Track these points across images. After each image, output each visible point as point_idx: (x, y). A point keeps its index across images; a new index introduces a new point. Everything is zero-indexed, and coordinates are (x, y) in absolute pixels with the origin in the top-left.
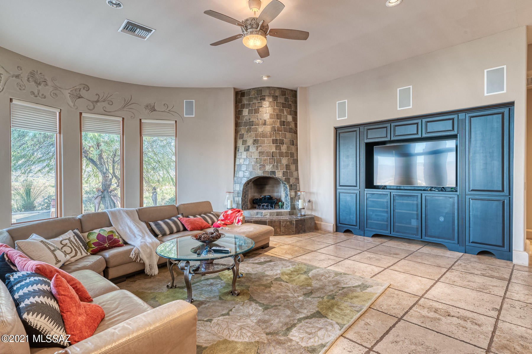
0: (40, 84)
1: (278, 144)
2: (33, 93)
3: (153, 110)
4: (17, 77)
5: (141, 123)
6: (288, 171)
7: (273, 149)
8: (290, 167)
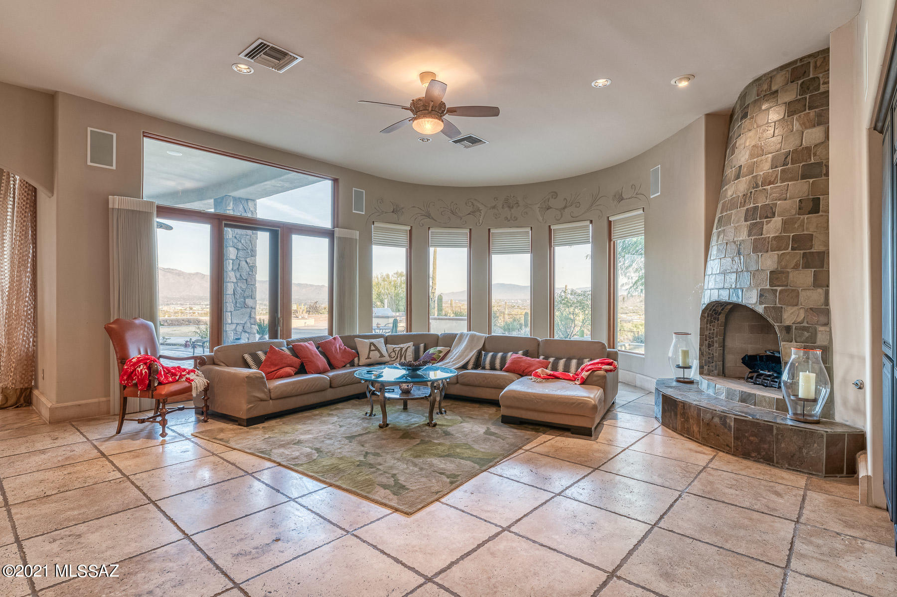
0: (512, 207)
1: (758, 220)
2: (506, 218)
3: (621, 199)
4: (494, 207)
5: (610, 223)
6: (779, 289)
7: (743, 235)
8: (787, 277)
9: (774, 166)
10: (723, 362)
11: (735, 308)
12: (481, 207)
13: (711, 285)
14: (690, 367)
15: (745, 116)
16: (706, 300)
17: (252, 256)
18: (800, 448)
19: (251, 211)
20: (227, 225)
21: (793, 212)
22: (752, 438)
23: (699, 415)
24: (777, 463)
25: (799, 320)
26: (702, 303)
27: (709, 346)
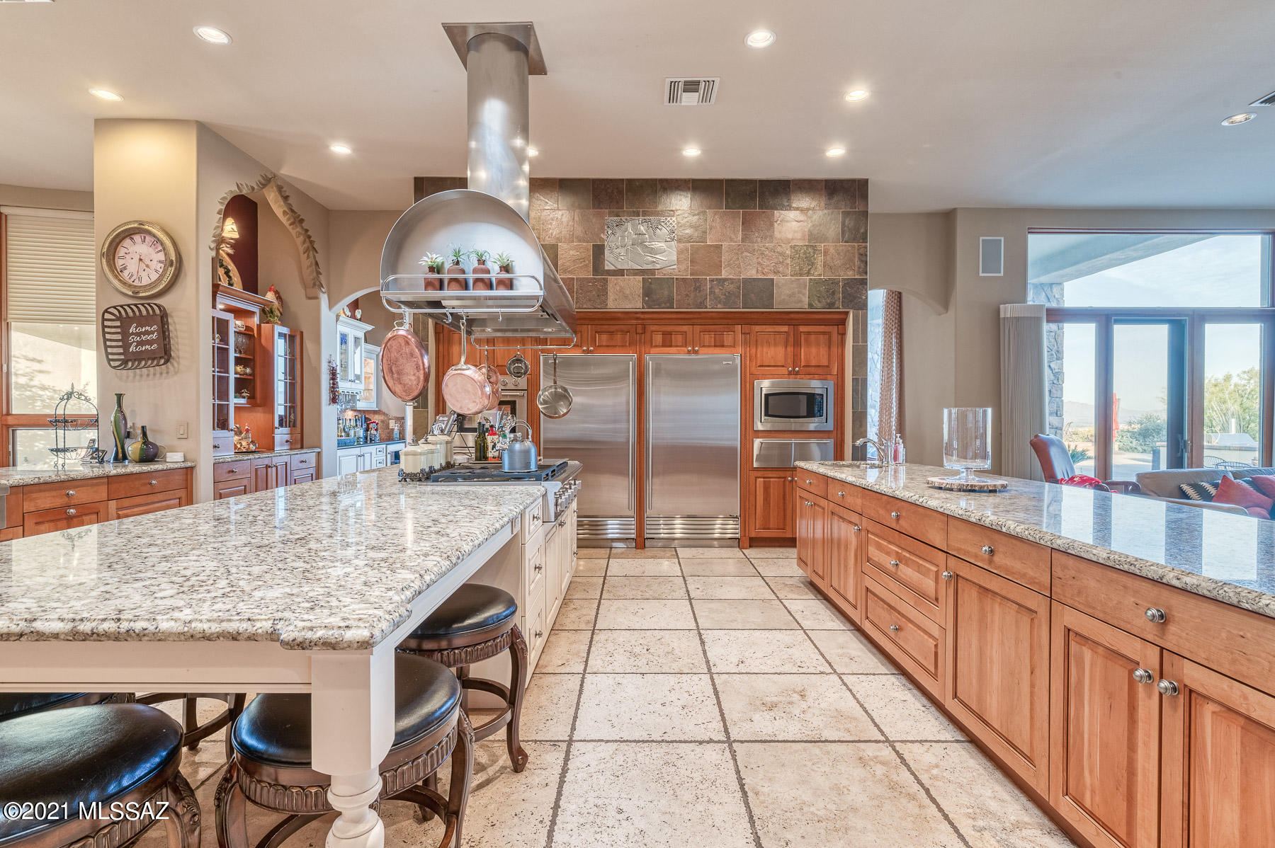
17: (1057, 359)
19: (1057, 299)
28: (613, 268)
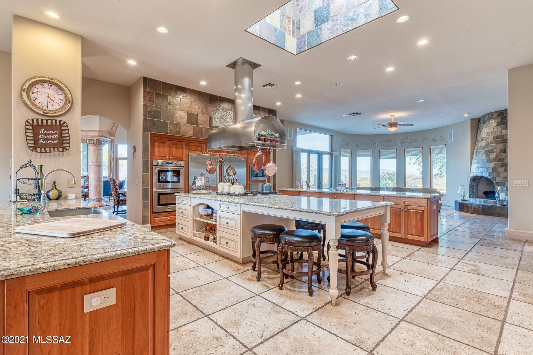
0: (389, 142)
1: (489, 154)
3: (436, 141)
4: (381, 142)
5: (430, 149)
6: (495, 172)
7: (484, 157)
8: (497, 169)
9: (493, 139)
10: (477, 193)
11: (481, 177)
12: (376, 142)
13: (474, 171)
14: (466, 196)
15: (484, 123)
16: (472, 175)
18: (500, 211)
20: (311, 153)
21: (499, 152)
22: (487, 210)
23: (472, 206)
24: (494, 215)
25: (500, 180)
26: (470, 176)
27: (473, 189)
28: (215, 125)
